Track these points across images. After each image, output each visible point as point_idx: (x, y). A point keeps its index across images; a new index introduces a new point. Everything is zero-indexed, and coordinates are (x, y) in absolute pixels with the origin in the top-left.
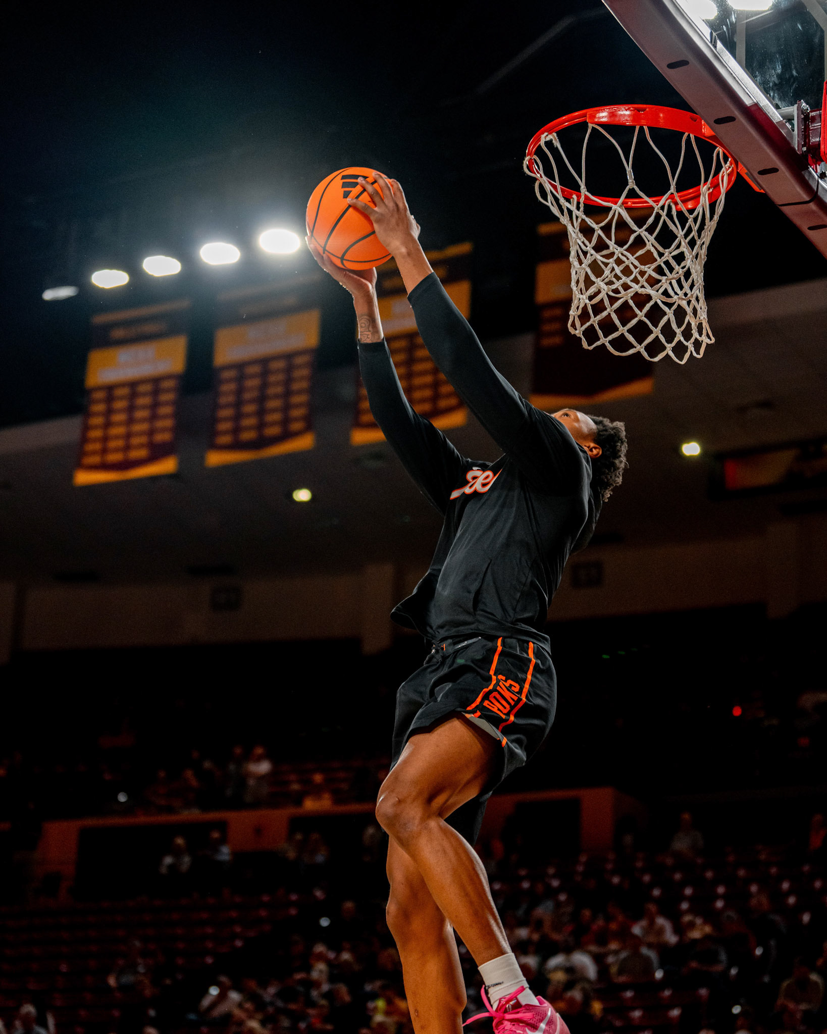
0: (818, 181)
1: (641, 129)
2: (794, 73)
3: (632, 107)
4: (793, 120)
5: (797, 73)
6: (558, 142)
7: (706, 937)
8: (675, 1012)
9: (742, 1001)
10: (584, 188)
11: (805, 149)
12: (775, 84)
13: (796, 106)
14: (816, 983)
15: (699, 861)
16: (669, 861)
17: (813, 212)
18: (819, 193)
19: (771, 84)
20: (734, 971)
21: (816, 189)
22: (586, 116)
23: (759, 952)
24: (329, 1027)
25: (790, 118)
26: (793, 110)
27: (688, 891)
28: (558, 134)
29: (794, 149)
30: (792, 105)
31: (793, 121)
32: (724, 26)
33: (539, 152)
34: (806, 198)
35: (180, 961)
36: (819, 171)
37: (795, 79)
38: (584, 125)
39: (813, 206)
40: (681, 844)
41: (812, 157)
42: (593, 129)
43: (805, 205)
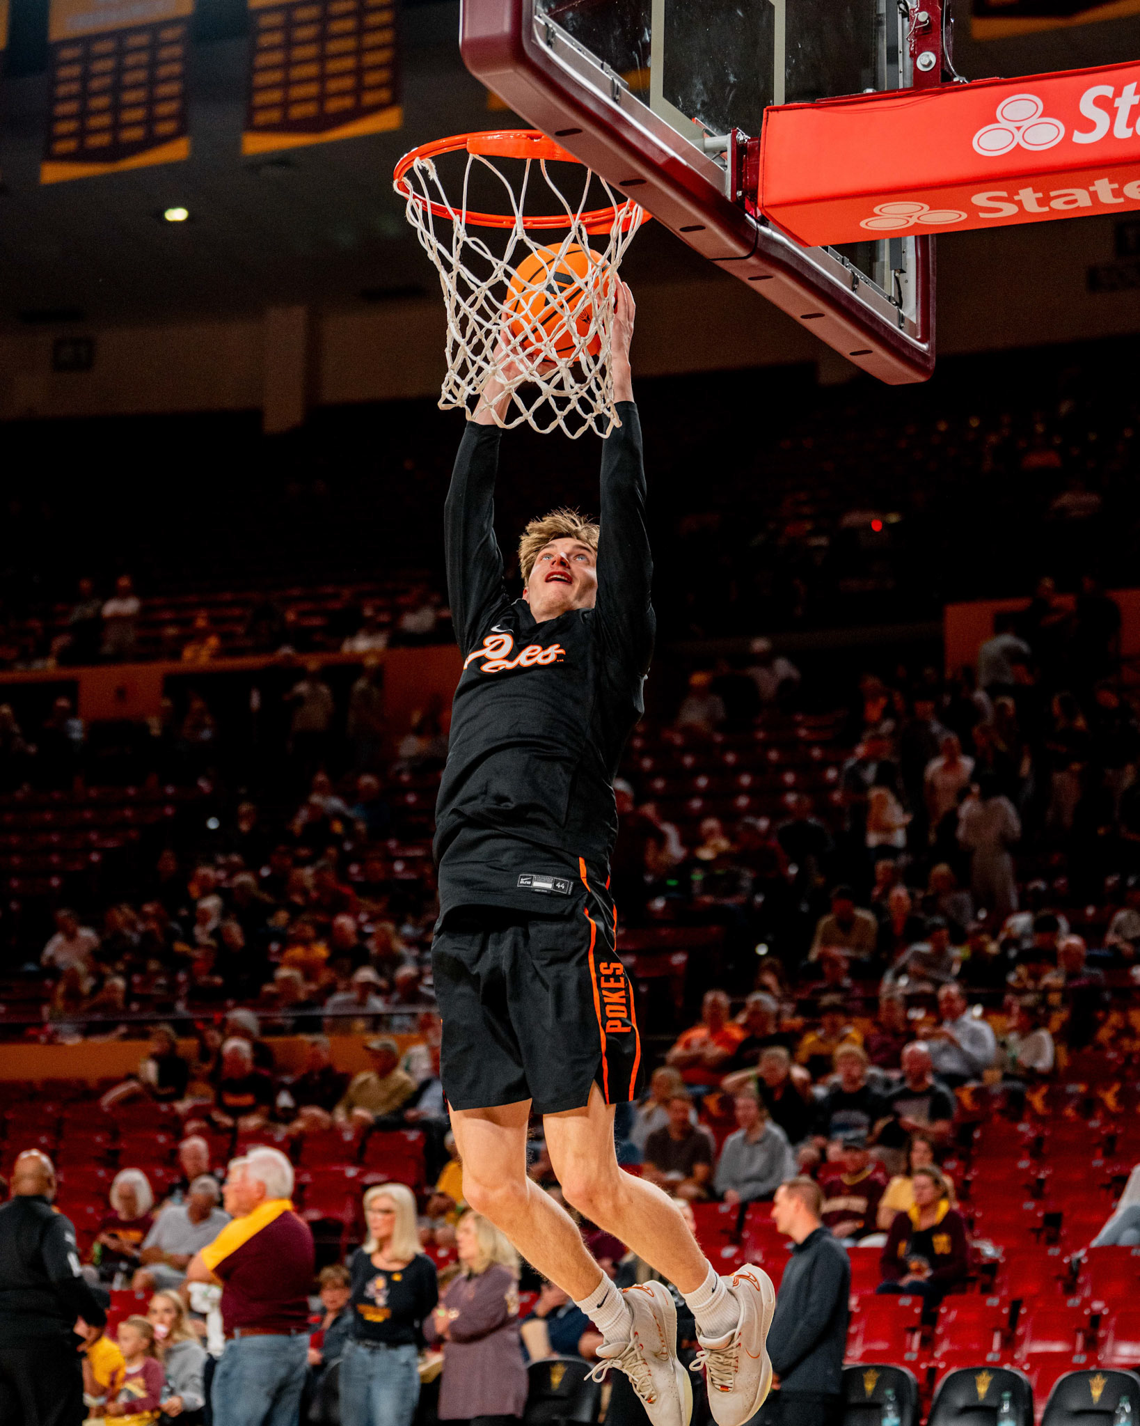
0: (757, 228)
1: (536, 163)
2: (732, 79)
3: (524, 134)
4: (726, 151)
5: (735, 77)
6: (435, 170)
7: (721, 856)
8: (679, 959)
9: (770, 938)
10: (463, 232)
11: (739, 193)
12: (703, 104)
13: (730, 135)
14: (867, 923)
15: (719, 738)
16: (678, 740)
17: (753, 266)
18: (758, 247)
19: (699, 106)
20: (759, 899)
21: (754, 241)
22: (466, 143)
23: (793, 870)
24: (218, 980)
25: (722, 149)
26: (725, 140)
27: (702, 782)
28: (433, 159)
29: (725, 198)
30: (727, 134)
31: (724, 153)
32: (634, 52)
33: (411, 175)
34: (742, 252)
35: (15, 883)
36: (759, 214)
37: (734, 85)
38: (464, 154)
39: (752, 260)
40: (694, 715)
41: (750, 200)
42: (474, 161)
43: (741, 261)
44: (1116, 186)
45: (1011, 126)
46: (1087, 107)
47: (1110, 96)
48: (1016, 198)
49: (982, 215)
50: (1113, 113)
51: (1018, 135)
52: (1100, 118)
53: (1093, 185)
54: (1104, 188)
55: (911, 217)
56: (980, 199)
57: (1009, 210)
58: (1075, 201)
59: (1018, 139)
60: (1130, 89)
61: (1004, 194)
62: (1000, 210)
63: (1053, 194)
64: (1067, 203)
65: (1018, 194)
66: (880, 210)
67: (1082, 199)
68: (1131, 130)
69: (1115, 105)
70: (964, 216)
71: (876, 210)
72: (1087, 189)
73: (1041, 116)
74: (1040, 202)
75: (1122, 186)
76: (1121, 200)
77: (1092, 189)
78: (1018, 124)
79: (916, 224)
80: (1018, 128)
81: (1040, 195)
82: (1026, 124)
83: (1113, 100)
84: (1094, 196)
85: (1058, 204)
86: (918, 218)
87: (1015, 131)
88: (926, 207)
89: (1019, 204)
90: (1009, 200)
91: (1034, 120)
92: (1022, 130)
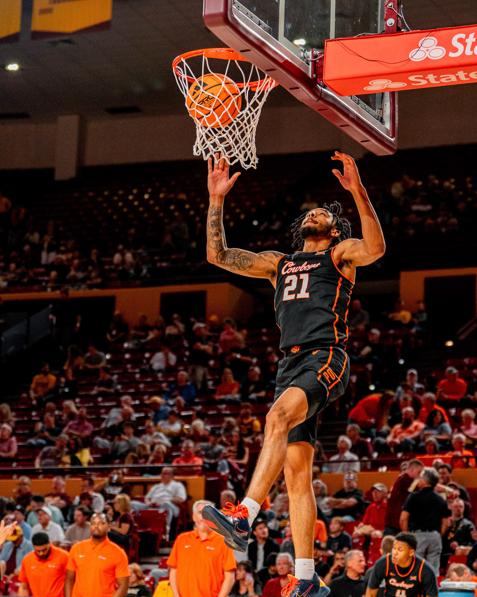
44: (466, 74)
45: (425, 49)
46: (455, 42)
47: (464, 38)
48: (427, 78)
49: (413, 84)
50: (465, 45)
51: (427, 53)
52: (460, 47)
53: (457, 73)
54: (461, 75)
55: (384, 85)
56: (412, 78)
57: (424, 82)
58: (450, 79)
59: (427, 55)
60: (472, 35)
61: (422, 76)
62: (420, 82)
63: (441, 76)
64: (447, 80)
65: (427, 76)
66: (372, 83)
67: (453, 78)
68: (472, 52)
69: (466, 42)
70: (406, 84)
71: (370, 83)
72: (455, 75)
73: (437, 46)
74: (436, 80)
75: (468, 74)
76: (469, 79)
77: (457, 75)
78: (427, 49)
79: (386, 88)
80: (427, 50)
81: (436, 77)
82: (430, 49)
83: (465, 40)
84: (458, 77)
85: (443, 80)
86: (387, 86)
87: (426, 51)
88: (390, 81)
89: (428, 80)
90: (424, 78)
91: (434, 47)
92: (429, 51)
